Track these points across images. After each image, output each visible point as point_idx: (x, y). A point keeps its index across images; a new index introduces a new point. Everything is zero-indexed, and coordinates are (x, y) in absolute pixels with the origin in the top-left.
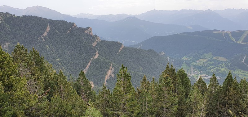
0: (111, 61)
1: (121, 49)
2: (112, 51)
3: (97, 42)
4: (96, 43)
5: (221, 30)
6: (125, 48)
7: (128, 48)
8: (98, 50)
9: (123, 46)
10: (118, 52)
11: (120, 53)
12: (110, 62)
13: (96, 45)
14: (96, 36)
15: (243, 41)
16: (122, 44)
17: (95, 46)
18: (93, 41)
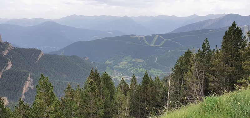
0: (29, 70)
1: (40, 56)
2: (29, 60)
3: (8, 50)
4: (7, 52)
5: (137, 35)
6: (45, 56)
7: (49, 55)
8: (11, 59)
9: (42, 53)
10: (36, 60)
11: (39, 61)
12: (28, 72)
13: (8, 54)
14: (7, 43)
15: (155, 44)
16: (41, 51)
17: (6, 54)
18: (4, 50)
